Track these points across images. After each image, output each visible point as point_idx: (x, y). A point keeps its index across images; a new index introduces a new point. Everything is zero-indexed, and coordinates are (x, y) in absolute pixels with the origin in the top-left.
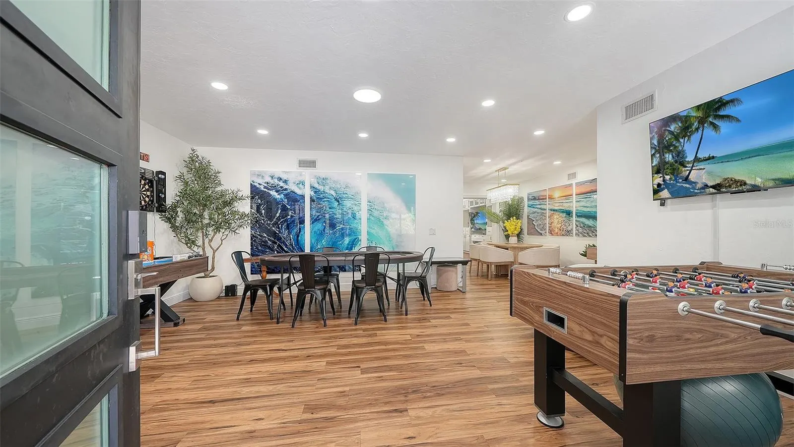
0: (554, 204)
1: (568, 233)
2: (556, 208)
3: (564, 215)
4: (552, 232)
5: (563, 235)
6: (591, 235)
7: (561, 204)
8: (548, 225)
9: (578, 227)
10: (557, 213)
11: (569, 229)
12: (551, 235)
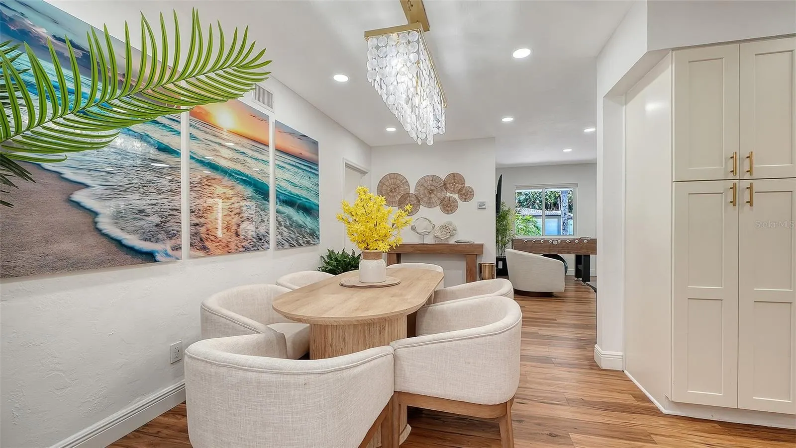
0: (217, 147)
1: (259, 242)
2: (223, 163)
3: (249, 191)
4: (207, 244)
5: (247, 249)
6: (301, 242)
7: (241, 157)
8: (185, 219)
9: (281, 225)
10: (226, 181)
11: (262, 230)
12: (201, 253)
